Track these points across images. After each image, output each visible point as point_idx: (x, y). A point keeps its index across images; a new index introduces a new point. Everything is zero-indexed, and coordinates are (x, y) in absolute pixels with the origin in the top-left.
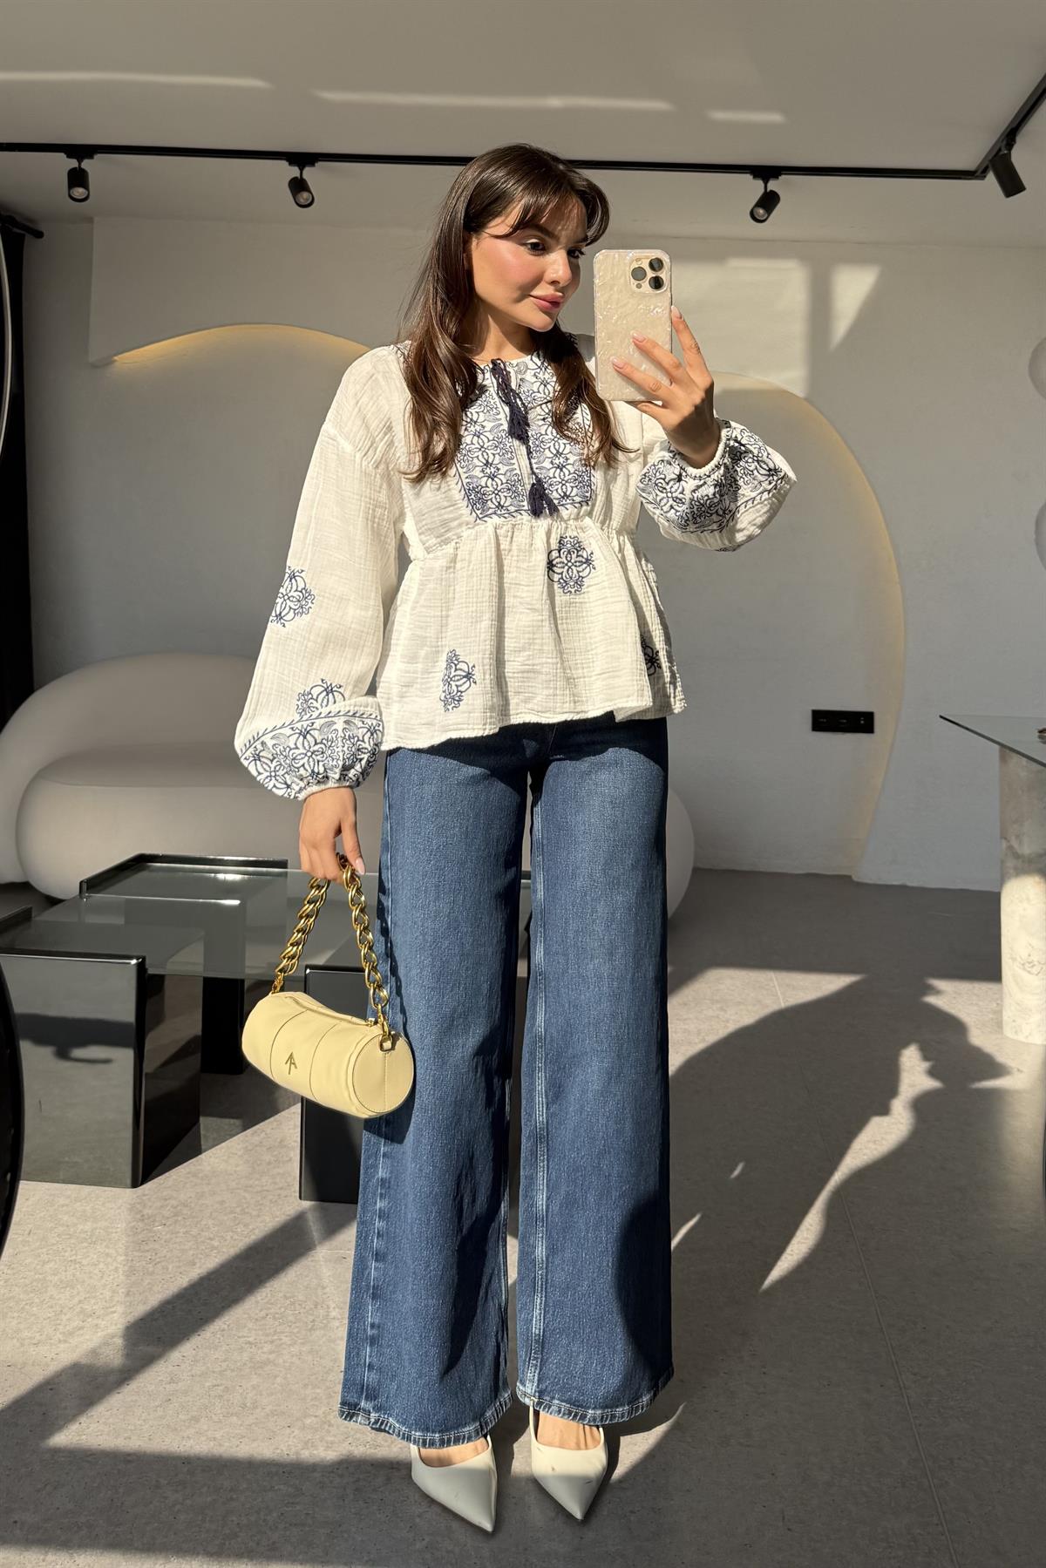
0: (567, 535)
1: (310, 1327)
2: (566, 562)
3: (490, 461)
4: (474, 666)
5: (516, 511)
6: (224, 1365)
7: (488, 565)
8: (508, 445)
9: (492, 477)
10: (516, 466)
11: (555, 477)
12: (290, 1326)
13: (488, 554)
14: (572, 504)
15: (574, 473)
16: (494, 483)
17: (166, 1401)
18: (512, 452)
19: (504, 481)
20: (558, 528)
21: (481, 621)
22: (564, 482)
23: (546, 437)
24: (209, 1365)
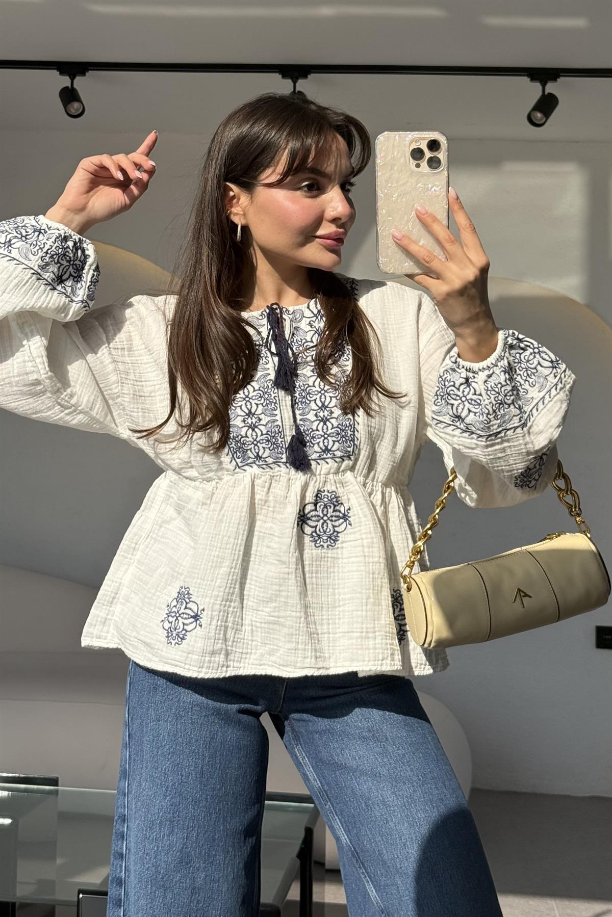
2: (322, 515)
20: (316, 482)
23: (314, 389)
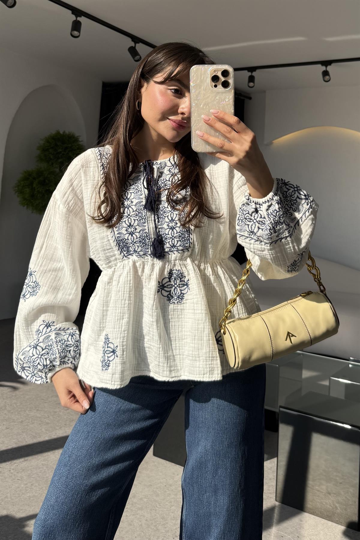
0: (175, 269)
3: (132, 224)
4: (117, 346)
5: (144, 254)
7: (128, 285)
8: (144, 214)
9: (131, 234)
10: (146, 228)
11: (168, 234)
13: (129, 279)
14: (177, 251)
15: (180, 232)
16: (132, 238)
18: (145, 219)
19: (138, 237)
20: (169, 265)
21: (123, 319)
22: (173, 238)
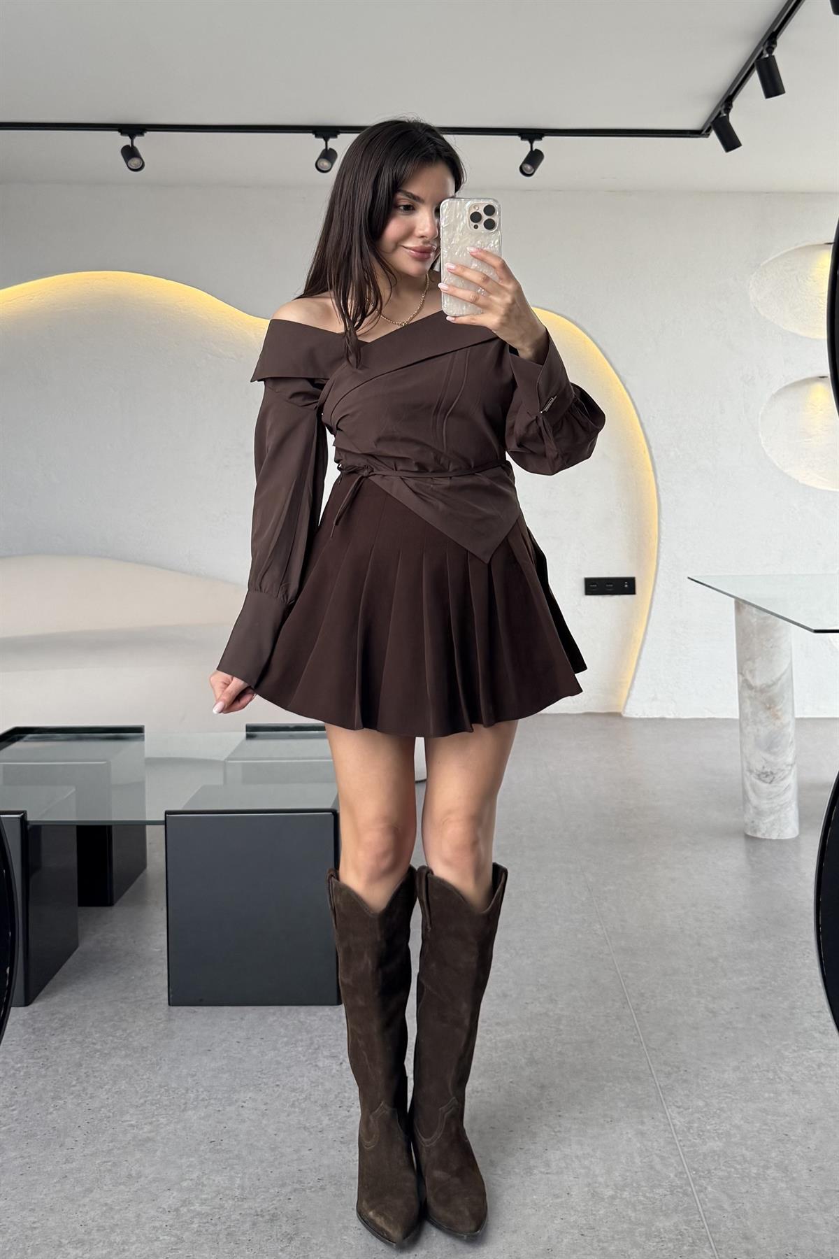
1: (183, 1107)
6: (110, 1144)
12: (165, 1109)
17: (63, 1178)
24: (99, 1146)
